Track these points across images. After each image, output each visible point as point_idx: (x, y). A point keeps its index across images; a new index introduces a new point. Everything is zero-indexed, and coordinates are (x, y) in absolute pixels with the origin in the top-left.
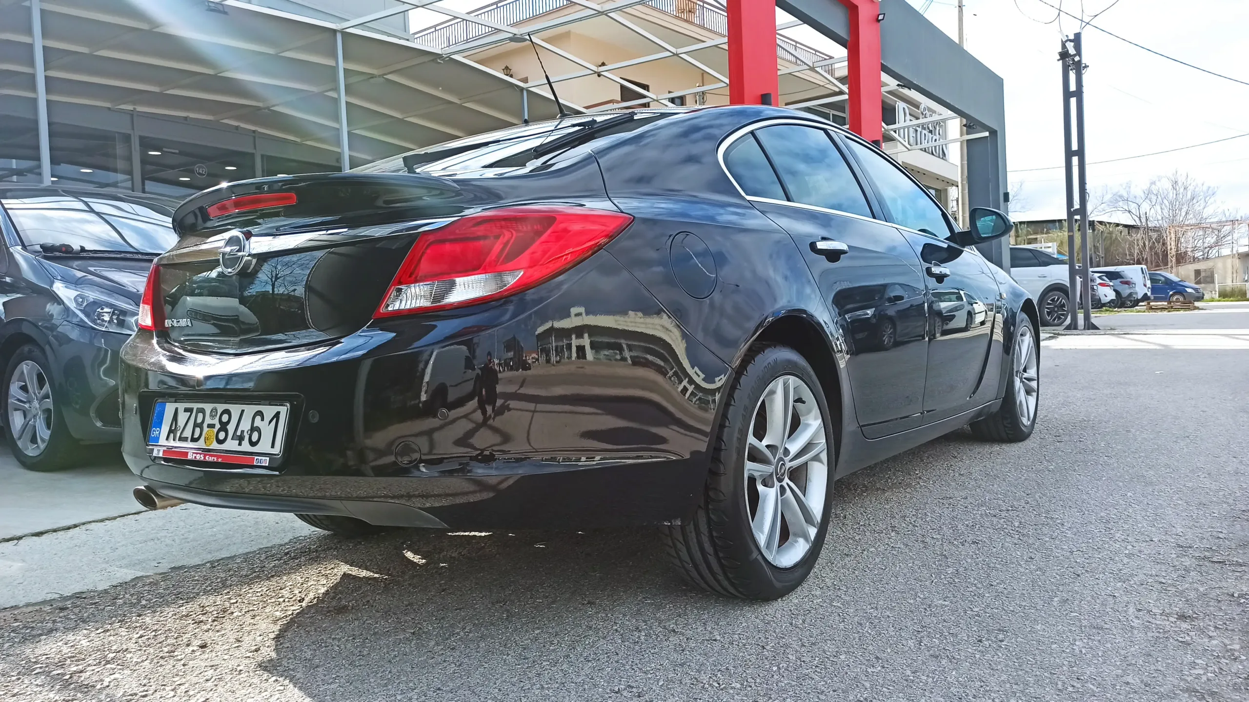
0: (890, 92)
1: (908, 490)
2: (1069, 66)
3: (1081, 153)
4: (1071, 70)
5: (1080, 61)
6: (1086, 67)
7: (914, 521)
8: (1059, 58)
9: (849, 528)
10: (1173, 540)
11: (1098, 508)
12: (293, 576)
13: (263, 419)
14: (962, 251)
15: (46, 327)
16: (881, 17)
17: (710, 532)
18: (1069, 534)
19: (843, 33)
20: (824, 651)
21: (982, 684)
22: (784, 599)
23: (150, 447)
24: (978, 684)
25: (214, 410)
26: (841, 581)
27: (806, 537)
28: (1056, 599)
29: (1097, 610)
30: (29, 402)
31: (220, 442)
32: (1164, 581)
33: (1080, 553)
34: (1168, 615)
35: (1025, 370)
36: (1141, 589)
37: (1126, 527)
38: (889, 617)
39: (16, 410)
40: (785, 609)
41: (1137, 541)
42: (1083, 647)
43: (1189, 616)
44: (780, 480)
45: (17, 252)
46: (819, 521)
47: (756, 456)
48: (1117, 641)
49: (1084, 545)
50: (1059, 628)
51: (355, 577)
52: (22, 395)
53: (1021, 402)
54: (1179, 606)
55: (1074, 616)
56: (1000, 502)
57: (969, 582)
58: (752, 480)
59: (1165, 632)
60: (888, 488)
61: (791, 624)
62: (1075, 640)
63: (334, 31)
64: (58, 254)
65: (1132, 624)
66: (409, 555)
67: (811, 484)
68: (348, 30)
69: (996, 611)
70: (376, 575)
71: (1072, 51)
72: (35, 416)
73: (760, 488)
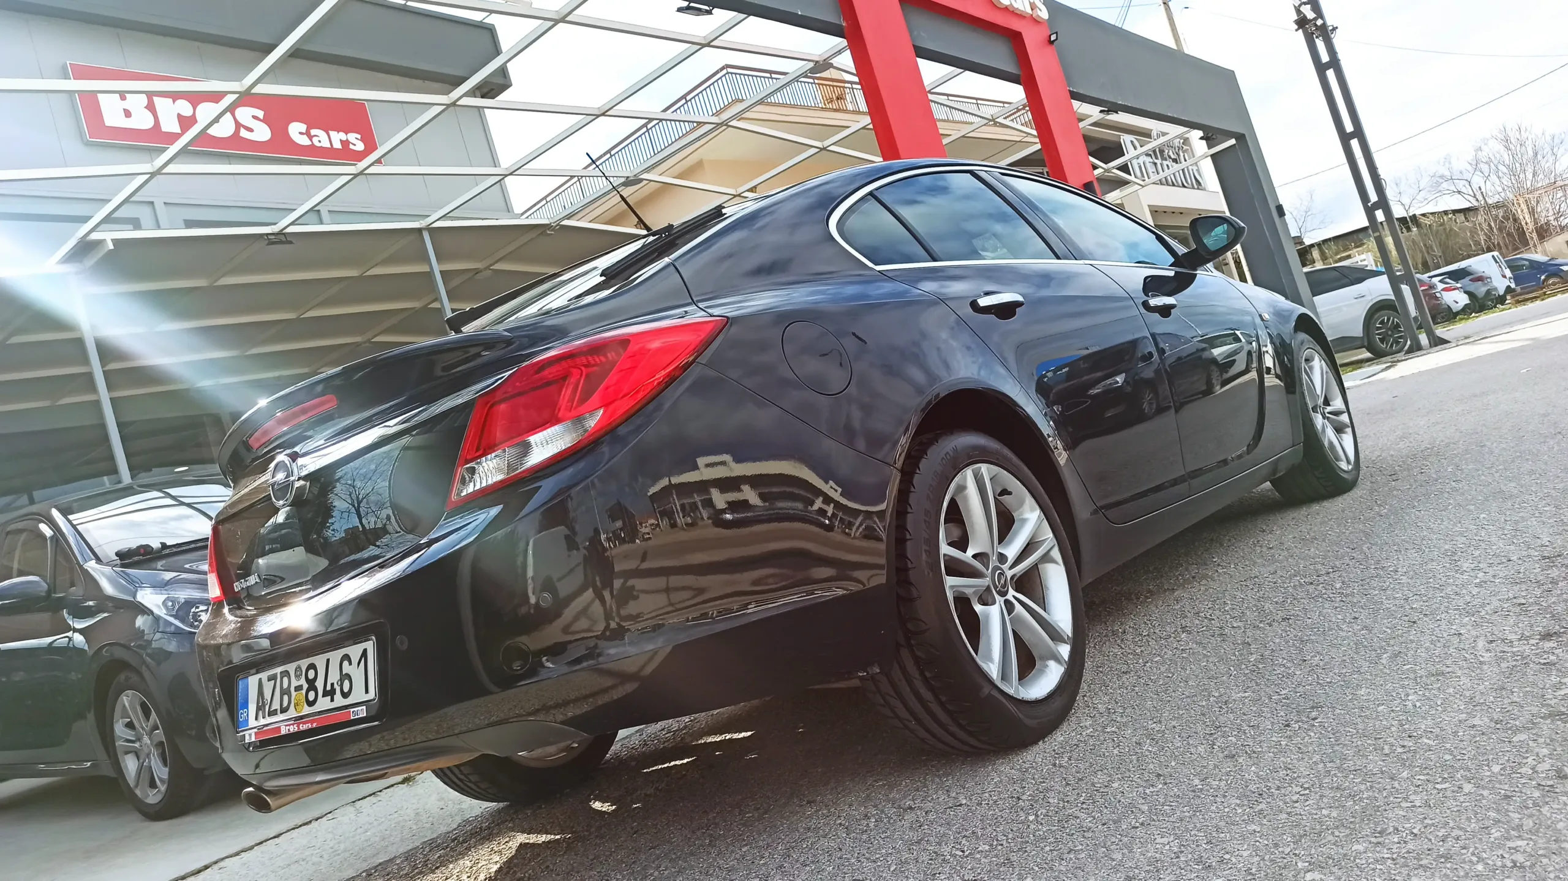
0: (1095, 124)
1: (1204, 582)
2: (1313, 33)
3: (1359, 133)
4: (1317, 37)
5: (1324, 25)
6: (1335, 29)
7: (1211, 615)
8: (1296, 27)
9: (1128, 643)
10: (1537, 554)
11: (1442, 541)
12: (461, 862)
13: (350, 664)
14: (1196, 275)
15: (140, 647)
16: (1053, 38)
17: (922, 674)
18: (1404, 579)
19: (1011, 68)
20: (1093, 785)
21: (1289, 771)
22: (1046, 739)
23: (241, 734)
24: (1282, 773)
25: (299, 668)
26: (1117, 703)
27: (1057, 659)
28: (1385, 656)
29: (1437, 654)
30: (139, 739)
31: (311, 704)
32: (1523, 601)
33: (1418, 597)
34: (1527, 639)
35: (1327, 402)
36: (1494, 617)
37: (1477, 553)
38: (1174, 727)
39: (127, 753)
40: (1048, 751)
41: (1491, 565)
42: (1417, 701)
43: (1555, 633)
44: (1003, 594)
45: (91, 566)
46: (1070, 635)
47: (957, 568)
48: (1462, 683)
49: (1422, 587)
50: (1387, 687)
51: (533, 845)
52: (129, 734)
53: (1331, 443)
54: (1543, 623)
55: (1408, 669)
56: (1319, 567)
57: (1276, 665)
58: (963, 602)
59: (1523, 658)
60: (1179, 587)
61: (1054, 765)
62: (1407, 695)
63: (419, 231)
64: (136, 558)
65: (1482, 659)
66: (597, 805)
67: (1049, 592)
68: (434, 225)
69: (1309, 688)
70: (558, 837)
71: (1310, 15)
72: (148, 755)
73: (978, 608)
